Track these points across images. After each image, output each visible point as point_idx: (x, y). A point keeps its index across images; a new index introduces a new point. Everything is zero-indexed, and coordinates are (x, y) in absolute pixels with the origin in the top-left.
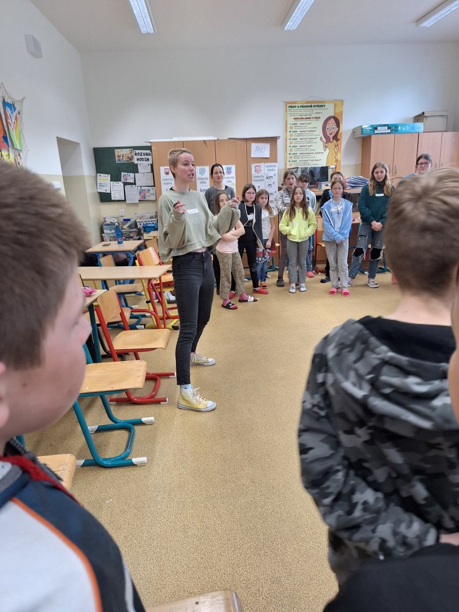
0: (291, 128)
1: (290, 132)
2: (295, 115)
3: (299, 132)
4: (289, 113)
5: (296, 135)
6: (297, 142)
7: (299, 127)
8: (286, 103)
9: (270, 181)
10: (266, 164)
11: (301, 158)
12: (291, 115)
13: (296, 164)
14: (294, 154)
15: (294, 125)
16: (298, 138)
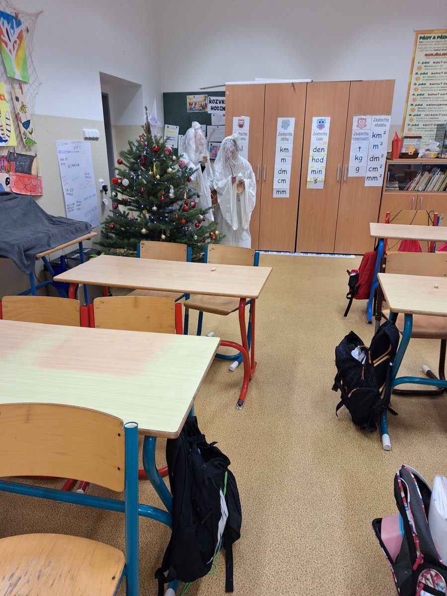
0: (419, 68)
1: (417, 74)
2: (427, 50)
3: (429, 74)
4: (420, 46)
5: (425, 79)
6: (425, 89)
7: (430, 68)
8: (418, 32)
9: (377, 141)
10: (374, 117)
11: (428, 111)
12: (422, 49)
13: (418, 120)
14: (419, 105)
15: (424, 65)
16: (428, 83)
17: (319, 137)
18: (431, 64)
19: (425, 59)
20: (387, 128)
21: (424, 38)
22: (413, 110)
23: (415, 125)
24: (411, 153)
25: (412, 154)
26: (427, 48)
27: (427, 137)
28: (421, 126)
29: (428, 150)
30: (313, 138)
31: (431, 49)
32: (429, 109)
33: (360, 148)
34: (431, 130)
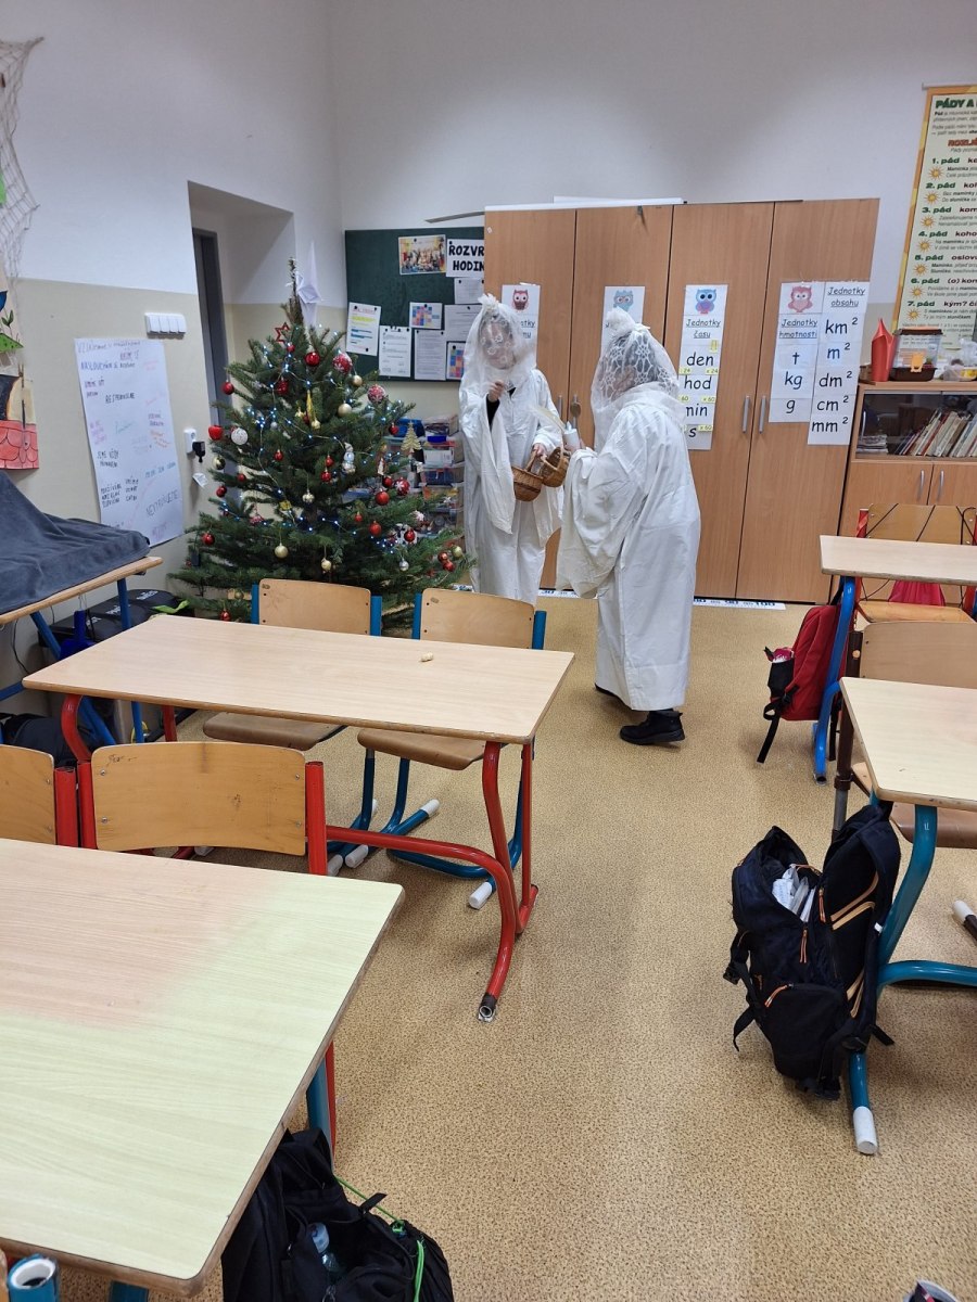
0: (935, 173)
1: (929, 186)
2: (954, 133)
3: (959, 188)
4: (937, 124)
5: (949, 197)
6: (950, 221)
7: (962, 172)
8: (931, 91)
9: (837, 340)
10: (830, 284)
11: (957, 271)
12: (942, 130)
13: (934, 291)
14: (935, 258)
15: (947, 165)
16: (956, 206)
17: (702, 330)
18: (963, 163)
19: (949, 153)
20: (861, 311)
21: (945, 104)
22: (920, 269)
23: (926, 304)
24: (916, 368)
25: (919, 370)
26: (953, 127)
27: (954, 330)
28: (939, 305)
29: (956, 362)
30: (688, 333)
31: (964, 129)
32: (958, 268)
33: (796, 356)
34: (964, 315)
